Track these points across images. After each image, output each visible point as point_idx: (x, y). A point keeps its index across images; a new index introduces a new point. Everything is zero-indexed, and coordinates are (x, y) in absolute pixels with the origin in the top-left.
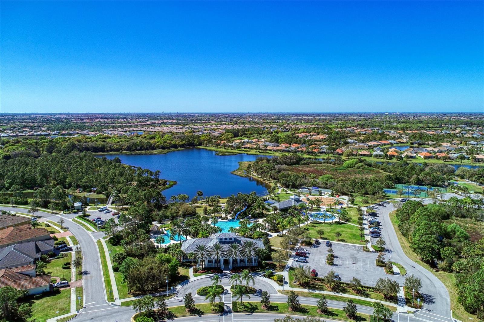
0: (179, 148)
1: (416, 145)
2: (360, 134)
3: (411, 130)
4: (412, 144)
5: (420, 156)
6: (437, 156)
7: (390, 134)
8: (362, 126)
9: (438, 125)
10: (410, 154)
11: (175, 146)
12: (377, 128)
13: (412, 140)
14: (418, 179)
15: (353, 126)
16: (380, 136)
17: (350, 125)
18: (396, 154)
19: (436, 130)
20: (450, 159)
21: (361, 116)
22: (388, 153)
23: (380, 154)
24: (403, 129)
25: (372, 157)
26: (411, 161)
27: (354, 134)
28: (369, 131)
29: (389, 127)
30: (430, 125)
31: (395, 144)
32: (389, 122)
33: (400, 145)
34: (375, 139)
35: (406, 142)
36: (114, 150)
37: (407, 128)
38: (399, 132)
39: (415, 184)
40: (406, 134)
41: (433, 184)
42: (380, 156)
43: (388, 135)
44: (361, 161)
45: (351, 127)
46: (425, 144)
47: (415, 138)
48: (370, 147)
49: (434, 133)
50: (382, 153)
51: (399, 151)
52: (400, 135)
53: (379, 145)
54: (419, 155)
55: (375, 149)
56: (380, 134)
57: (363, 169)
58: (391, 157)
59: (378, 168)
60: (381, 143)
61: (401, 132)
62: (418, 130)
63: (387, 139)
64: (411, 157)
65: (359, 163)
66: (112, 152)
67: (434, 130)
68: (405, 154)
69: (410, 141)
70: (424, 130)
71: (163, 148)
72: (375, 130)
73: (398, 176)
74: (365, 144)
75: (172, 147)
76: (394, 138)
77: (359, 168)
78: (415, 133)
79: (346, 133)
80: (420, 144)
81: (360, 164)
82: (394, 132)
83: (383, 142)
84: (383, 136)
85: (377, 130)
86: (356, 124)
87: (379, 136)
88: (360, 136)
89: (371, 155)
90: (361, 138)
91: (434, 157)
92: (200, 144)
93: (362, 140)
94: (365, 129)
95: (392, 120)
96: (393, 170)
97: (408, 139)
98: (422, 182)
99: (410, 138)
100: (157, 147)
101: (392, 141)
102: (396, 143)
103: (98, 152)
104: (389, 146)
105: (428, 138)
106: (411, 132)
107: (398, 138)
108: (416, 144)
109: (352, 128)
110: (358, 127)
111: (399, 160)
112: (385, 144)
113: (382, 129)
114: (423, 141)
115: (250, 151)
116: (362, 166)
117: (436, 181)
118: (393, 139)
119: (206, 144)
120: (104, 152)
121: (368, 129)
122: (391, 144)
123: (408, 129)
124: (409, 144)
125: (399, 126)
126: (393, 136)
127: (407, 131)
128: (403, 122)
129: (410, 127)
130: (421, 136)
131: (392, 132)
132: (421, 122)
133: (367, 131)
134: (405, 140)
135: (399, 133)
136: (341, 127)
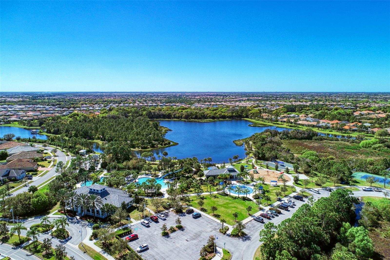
0: (227, 119)
11: (224, 117)
36: (176, 118)
57: (379, 150)
66: (175, 119)
71: (213, 118)
75: (221, 118)
92: (247, 117)
100: (209, 117)
103: (165, 118)
115: (282, 125)
116: (379, 147)
119: (251, 117)
120: (170, 118)
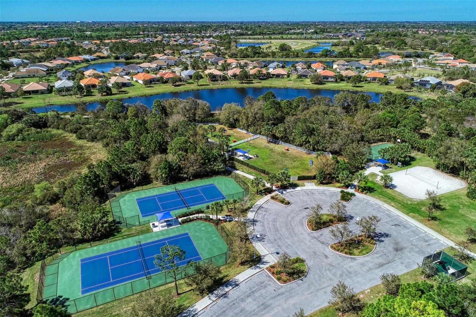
1: (123, 60)
2: (39, 47)
3: (109, 39)
4: (117, 58)
5: (137, 81)
6: (162, 78)
7: (84, 46)
8: (44, 37)
9: (137, 32)
10: (120, 80)
12: (66, 38)
13: (115, 53)
14: (169, 167)
15: (31, 37)
16: (68, 49)
17: (25, 35)
18: (96, 82)
19: (137, 38)
20: (181, 81)
21: (45, 24)
22: (83, 83)
23: (69, 86)
24: (98, 38)
25: (53, 94)
26: (125, 92)
27: (30, 47)
28: (53, 43)
29: (82, 37)
30: (129, 32)
31: (92, 60)
32: (80, 30)
33: (100, 61)
34: (61, 56)
35: (108, 57)
37: (104, 36)
38: (95, 41)
39: (165, 183)
40: (105, 45)
41: (206, 171)
42: (68, 89)
43: (81, 47)
44: (17, 117)
45: (27, 38)
46: (134, 58)
47: (118, 49)
48: (50, 72)
49: (137, 41)
50: (70, 84)
51: (102, 74)
52: (97, 46)
53: (68, 64)
54: (134, 79)
55: (59, 74)
56: (69, 46)
57: (23, 139)
58: (89, 90)
59: (64, 128)
60: (70, 61)
61: (98, 42)
62: (117, 39)
63: (79, 54)
64: (124, 85)
65: (13, 122)
67: (135, 37)
68: (113, 80)
69: (114, 55)
70: (124, 38)
72: (62, 40)
73: (115, 168)
74: (41, 66)
76: (90, 52)
77: (13, 140)
78: (116, 42)
79: (15, 47)
80: (127, 59)
81: (13, 128)
82: (89, 42)
83: (74, 58)
84: (73, 50)
85: (65, 40)
86: (35, 34)
87: (66, 49)
88: (39, 51)
89: (50, 90)
90: (38, 55)
91: (158, 81)
93: (38, 58)
94: (48, 40)
95: (85, 28)
96: (98, 133)
97: (109, 52)
98: (179, 172)
99: (111, 49)
101: (87, 57)
102: (94, 60)
104: (85, 65)
105: (134, 48)
106: (110, 41)
107: (96, 51)
108: (122, 58)
109: (27, 40)
110: (38, 38)
111: (104, 94)
112: (77, 63)
113: (72, 39)
114: (130, 54)
116: (20, 131)
117: (209, 161)
118: (88, 53)
121: (53, 39)
122: (87, 61)
123: (106, 38)
124: (112, 60)
125: (94, 34)
126: (87, 48)
127: (105, 40)
128: (98, 30)
129: (107, 36)
130: (125, 47)
131: (87, 42)
132: (117, 30)
133: (49, 43)
134: (105, 54)
135: (96, 43)
136: (9, 39)
